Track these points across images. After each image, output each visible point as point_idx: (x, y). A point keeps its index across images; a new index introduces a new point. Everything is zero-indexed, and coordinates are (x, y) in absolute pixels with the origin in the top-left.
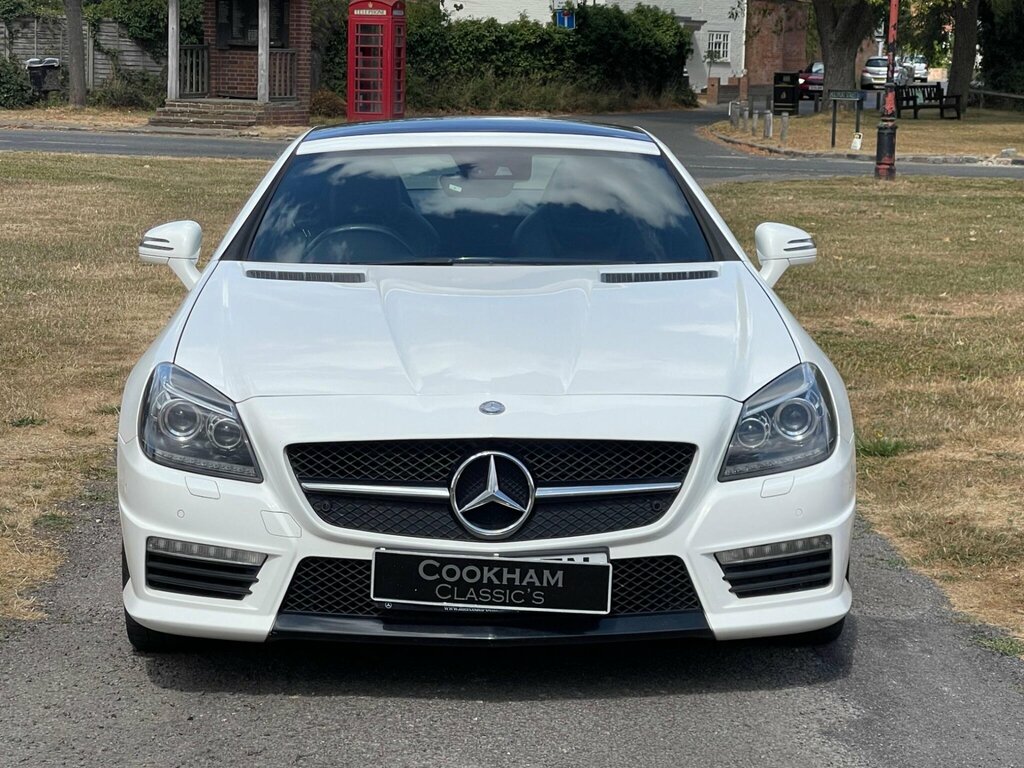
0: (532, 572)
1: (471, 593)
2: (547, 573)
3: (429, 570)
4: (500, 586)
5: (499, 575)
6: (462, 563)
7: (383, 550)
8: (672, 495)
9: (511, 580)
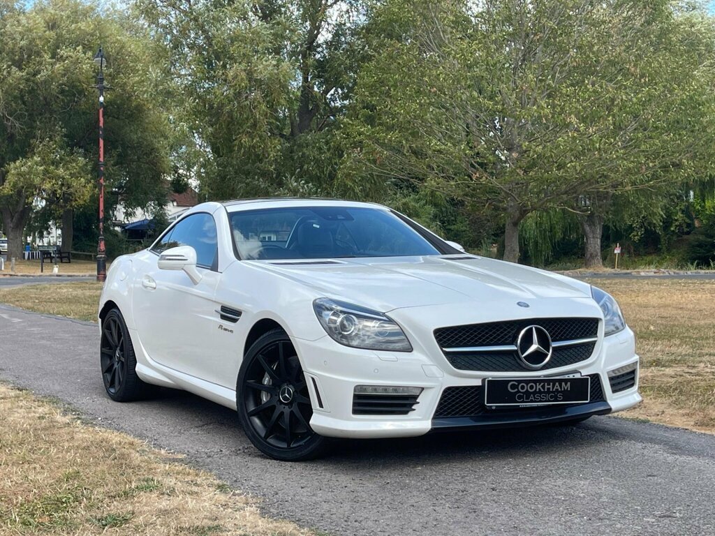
0: (557, 384)
1: (532, 397)
2: (563, 384)
3: (513, 387)
4: (544, 392)
5: (543, 387)
6: (527, 382)
7: (490, 379)
8: (594, 343)
9: (549, 389)
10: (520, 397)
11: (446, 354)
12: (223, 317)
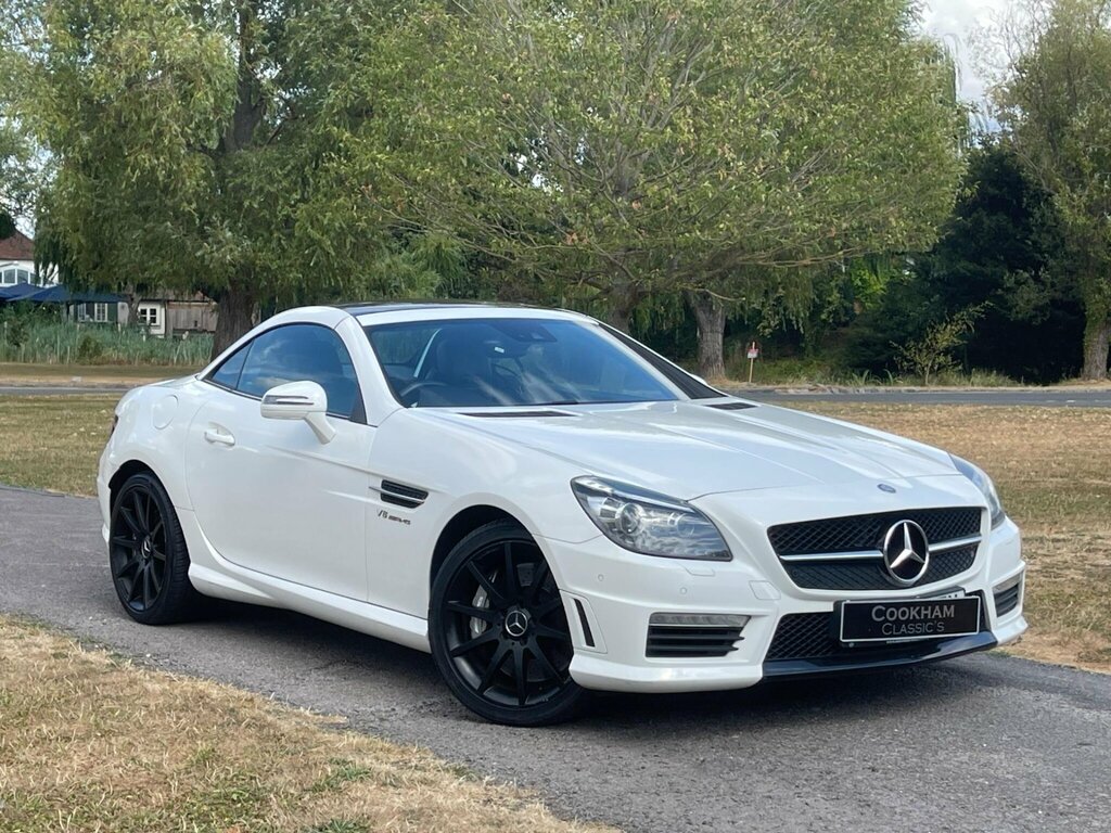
0: (937, 607)
1: (903, 629)
2: (945, 607)
3: (879, 613)
4: (920, 621)
5: (919, 613)
6: (897, 606)
7: (848, 602)
8: (975, 547)
9: (926, 615)
10: (888, 629)
11: (786, 564)
12: (385, 498)
